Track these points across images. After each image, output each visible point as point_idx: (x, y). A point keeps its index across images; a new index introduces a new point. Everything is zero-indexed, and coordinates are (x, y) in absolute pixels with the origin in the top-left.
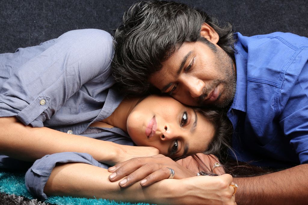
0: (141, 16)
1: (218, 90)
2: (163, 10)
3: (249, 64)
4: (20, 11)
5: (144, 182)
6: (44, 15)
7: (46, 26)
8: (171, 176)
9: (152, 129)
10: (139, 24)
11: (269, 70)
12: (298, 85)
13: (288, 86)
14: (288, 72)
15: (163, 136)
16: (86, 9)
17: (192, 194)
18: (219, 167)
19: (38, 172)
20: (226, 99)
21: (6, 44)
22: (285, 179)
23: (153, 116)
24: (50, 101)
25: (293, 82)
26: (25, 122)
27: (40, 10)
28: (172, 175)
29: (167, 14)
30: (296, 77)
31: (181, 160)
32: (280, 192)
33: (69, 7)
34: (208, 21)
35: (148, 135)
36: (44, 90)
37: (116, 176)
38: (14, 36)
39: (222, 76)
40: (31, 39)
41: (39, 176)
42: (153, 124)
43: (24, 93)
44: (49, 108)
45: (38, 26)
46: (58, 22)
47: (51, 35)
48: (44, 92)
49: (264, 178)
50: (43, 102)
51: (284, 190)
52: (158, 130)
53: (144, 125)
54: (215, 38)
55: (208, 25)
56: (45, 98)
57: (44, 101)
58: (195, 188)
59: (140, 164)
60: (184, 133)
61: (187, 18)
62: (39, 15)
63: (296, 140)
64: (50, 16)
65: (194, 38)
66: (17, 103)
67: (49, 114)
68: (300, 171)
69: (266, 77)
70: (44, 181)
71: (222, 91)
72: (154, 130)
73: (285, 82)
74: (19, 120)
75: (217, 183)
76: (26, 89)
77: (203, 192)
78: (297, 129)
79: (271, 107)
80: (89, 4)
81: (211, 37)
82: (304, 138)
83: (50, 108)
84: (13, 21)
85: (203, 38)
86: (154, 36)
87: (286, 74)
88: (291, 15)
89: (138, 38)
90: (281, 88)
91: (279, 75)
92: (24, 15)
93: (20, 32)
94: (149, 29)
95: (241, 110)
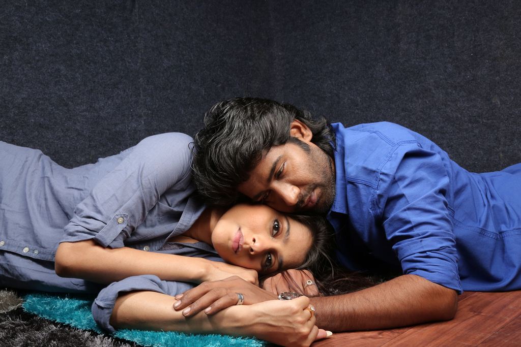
0: (223, 120)
1: (315, 195)
2: (246, 112)
3: (346, 161)
4: (114, 101)
5: (208, 310)
6: (142, 102)
7: (145, 113)
8: (240, 302)
9: (239, 243)
10: (221, 130)
11: (365, 169)
12: (396, 185)
13: (384, 186)
14: (384, 171)
15: (252, 250)
16: (191, 88)
17: (262, 322)
18: (311, 285)
19: (102, 304)
20: (325, 203)
21: (100, 140)
22: (379, 294)
23: (238, 228)
24: (128, 218)
25: (389, 182)
26: (104, 244)
27: (137, 97)
28: (240, 300)
29: (251, 116)
30: (391, 176)
31: (271, 278)
32: (373, 308)
33: (171, 88)
34: (299, 116)
35: (235, 250)
36: (121, 207)
37: (181, 304)
38: (109, 130)
39: (319, 179)
40: (129, 131)
41: (102, 308)
42: (240, 238)
43: (99, 212)
44: (127, 225)
45: (136, 115)
46: (159, 107)
47: (152, 123)
48: (121, 210)
49: (356, 295)
50: (120, 220)
51: (378, 307)
52: (246, 244)
53: (229, 239)
54: (309, 135)
55: (299, 121)
56: (123, 216)
57: (122, 218)
58: (264, 315)
59: (207, 289)
60: (276, 244)
61: (272, 119)
62: (137, 102)
63: (397, 245)
64: (149, 102)
65: (283, 140)
66: (93, 224)
67: (129, 231)
68: (396, 283)
69: (363, 177)
70: (108, 313)
71: (320, 194)
72: (241, 243)
73: (381, 182)
74: (97, 243)
75: (287, 308)
76: (101, 208)
77: (273, 319)
78: (397, 233)
79: (368, 210)
80: (195, 81)
81: (303, 135)
82: (404, 243)
83: (129, 225)
84: (107, 113)
85: (294, 138)
86: (238, 142)
87: (381, 174)
88: (437, 76)
89: (221, 147)
90: (377, 189)
91: (375, 175)
92: (119, 105)
93: (116, 125)
94: (232, 136)
95: (341, 212)
